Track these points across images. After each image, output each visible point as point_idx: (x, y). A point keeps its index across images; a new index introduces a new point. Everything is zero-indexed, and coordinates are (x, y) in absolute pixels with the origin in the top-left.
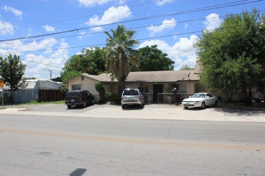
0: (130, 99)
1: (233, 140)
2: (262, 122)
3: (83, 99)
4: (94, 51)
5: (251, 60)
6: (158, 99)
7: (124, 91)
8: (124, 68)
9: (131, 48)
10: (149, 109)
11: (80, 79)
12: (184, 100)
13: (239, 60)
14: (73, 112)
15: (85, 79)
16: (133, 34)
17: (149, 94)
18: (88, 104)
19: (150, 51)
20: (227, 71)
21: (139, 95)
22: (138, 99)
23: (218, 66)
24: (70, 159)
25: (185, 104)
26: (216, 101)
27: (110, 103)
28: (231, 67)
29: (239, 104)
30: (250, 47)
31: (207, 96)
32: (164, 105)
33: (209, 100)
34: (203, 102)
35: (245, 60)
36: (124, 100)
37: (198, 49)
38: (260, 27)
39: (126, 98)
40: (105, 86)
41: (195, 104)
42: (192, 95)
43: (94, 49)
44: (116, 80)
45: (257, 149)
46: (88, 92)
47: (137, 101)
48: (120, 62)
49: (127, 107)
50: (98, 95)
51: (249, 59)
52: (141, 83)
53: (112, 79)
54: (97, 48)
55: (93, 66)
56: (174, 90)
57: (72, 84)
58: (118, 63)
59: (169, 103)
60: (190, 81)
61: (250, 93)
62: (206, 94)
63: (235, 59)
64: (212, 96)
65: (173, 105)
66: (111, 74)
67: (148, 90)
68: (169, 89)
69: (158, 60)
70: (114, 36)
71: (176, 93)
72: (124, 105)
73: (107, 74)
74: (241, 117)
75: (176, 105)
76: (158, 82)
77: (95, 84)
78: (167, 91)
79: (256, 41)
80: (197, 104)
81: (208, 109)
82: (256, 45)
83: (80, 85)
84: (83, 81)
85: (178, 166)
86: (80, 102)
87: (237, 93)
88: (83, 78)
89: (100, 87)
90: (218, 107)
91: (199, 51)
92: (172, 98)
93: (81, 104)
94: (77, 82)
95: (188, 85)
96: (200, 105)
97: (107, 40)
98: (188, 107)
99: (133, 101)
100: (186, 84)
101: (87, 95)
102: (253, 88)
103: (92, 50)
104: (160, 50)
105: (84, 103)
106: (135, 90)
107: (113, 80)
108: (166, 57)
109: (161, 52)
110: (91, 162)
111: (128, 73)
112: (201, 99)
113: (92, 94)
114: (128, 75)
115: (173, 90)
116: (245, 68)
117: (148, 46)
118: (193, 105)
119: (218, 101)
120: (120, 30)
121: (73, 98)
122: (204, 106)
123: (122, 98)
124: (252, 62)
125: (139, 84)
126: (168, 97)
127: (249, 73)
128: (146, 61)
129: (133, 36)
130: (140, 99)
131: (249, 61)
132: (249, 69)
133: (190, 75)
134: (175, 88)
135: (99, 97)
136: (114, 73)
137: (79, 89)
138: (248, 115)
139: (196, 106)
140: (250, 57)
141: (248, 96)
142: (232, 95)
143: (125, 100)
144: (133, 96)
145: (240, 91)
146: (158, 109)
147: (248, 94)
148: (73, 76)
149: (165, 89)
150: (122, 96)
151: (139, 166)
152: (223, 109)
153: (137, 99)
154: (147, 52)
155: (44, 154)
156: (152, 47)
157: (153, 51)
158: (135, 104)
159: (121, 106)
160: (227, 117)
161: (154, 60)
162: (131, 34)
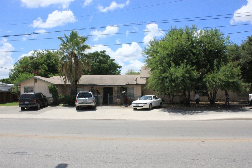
0: (84, 101)
1: (182, 134)
2: (201, 120)
3: (37, 101)
4: (45, 54)
5: (190, 67)
6: (109, 101)
7: (78, 94)
8: (77, 72)
9: (83, 53)
10: (101, 110)
11: (33, 81)
12: (133, 102)
13: (181, 67)
14: (27, 114)
15: (38, 81)
16: (85, 40)
17: (100, 97)
18: (42, 106)
19: (99, 56)
20: (172, 76)
21: (93, 98)
22: (92, 101)
23: (164, 71)
24: (47, 157)
25: (135, 105)
26: (161, 103)
27: (63, 104)
28: (175, 72)
29: (180, 105)
30: (190, 56)
31: (153, 98)
32: (114, 107)
33: (155, 101)
34: (151, 104)
35: (186, 67)
36: (78, 102)
37: (146, 57)
38: (197, 40)
39: (81, 100)
40: (58, 89)
41: (144, 105)
42: (140, 97)
43: (45, 52)
44: (68, 83)
45: (202, 140)
46: (41, 94)
47: (90, 103)
48: (74, 66)
49: (80, 109)
50: (51, 98)
51: (189, 66)
52: (92, 86)
53: (65, 81)
54: (48, 51)
55: (45, 69)
56: (124, 93)
57: (25, 86)
58: (71, 67)
59: (119, 105)
60: (137, 84)
61: (189, 96)
62: (152, 96)
63: (178, 66)
64: (158, 99)
65: (122, 107)
66: (64, 77)
67: (99, 92)
68: (119, 92)
69: (107, 64)
70: (68, 41)
71: (125, 95)
72: (78, 106)
73: (61, 77)
74: (184, 116)
75: (125, 107)
76: (109, 86)
77: (49, 87)
78: (116, 94)
79: (195, 51)
80: (145, 105)
81: (154, 110)
82: (194, 54)
83: (33, 87)
84: (35, 83)
85: (145, 157)
86: (35, 104)
87: (178, 96)
88: (36, 80)
89: (53, 89)
90: (163, 108)
91: (146, 59)
92: (121, 100)
93: (35, 105)
94: (30, 84)
95: (135, 88)
96: (147, 106)
97: (61, 45)
98: (137, 108)
99: (87, 103)
100: (134, 87)
101: (41, 97)
102: (192, 91)
103: (43, 52)
104: (108, 55)
105: (38, 105)
106: (89, 92)
107: (66, 83)
108: (114, 62)
109: (110, 58)
110: (68, 157)
111: (80, 76)
112: (148, 101)
113: (45, 96)
114: (81, 79)
115: (122, 93)
116: (186, 74)
117: (97, 52)
118: (142, 106)
119: (162, 103)
120: (74, 36)
121: (28, 100)
122: (152, 107)
123: (77, 100)
124: (191, 68)
125: (91, 87)
126: (117, 99)
127: (189, 78)
128: (95, 65)
129: (86, 42)
130: (93, 101)
131: (189, 68)
132: (189, 74)
133: (137, 79)
134: (124, 91)
135: (52, 99)
136: (67, 76)
137: (32, 91)
138: (190, 115)
139: (144, 107)
140: (190, 65)
141: (187, 98)
142: (173, 97)
143: (80, 102)
144: (87, 98)
145: (180, 94)
146: (110, 110)
147: (187, 96)
148: (24, 78)
149: (114, 92)
150: (77, 98)
151: (112, 158)
152: (167, 110)
153: (90, 101)
154: (96, 57)
155: (19, 154)
156: (101, 52)
157: (101, 56)
158: (89, 106)
159: (75, 108)
160: (172, 116)
161: (103, 65)
162: (84, 39)
